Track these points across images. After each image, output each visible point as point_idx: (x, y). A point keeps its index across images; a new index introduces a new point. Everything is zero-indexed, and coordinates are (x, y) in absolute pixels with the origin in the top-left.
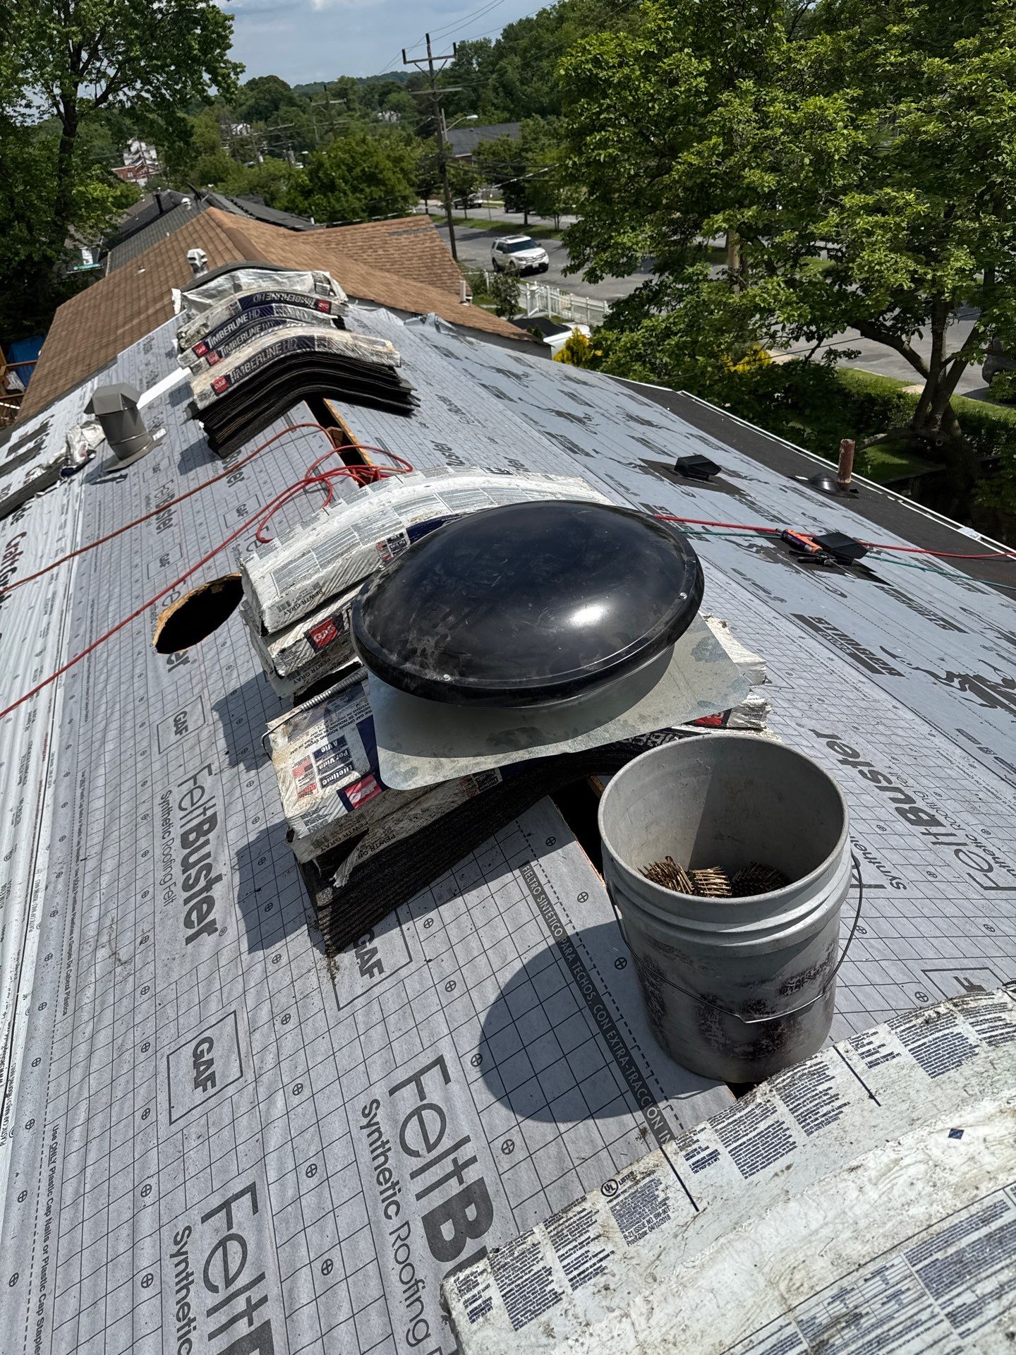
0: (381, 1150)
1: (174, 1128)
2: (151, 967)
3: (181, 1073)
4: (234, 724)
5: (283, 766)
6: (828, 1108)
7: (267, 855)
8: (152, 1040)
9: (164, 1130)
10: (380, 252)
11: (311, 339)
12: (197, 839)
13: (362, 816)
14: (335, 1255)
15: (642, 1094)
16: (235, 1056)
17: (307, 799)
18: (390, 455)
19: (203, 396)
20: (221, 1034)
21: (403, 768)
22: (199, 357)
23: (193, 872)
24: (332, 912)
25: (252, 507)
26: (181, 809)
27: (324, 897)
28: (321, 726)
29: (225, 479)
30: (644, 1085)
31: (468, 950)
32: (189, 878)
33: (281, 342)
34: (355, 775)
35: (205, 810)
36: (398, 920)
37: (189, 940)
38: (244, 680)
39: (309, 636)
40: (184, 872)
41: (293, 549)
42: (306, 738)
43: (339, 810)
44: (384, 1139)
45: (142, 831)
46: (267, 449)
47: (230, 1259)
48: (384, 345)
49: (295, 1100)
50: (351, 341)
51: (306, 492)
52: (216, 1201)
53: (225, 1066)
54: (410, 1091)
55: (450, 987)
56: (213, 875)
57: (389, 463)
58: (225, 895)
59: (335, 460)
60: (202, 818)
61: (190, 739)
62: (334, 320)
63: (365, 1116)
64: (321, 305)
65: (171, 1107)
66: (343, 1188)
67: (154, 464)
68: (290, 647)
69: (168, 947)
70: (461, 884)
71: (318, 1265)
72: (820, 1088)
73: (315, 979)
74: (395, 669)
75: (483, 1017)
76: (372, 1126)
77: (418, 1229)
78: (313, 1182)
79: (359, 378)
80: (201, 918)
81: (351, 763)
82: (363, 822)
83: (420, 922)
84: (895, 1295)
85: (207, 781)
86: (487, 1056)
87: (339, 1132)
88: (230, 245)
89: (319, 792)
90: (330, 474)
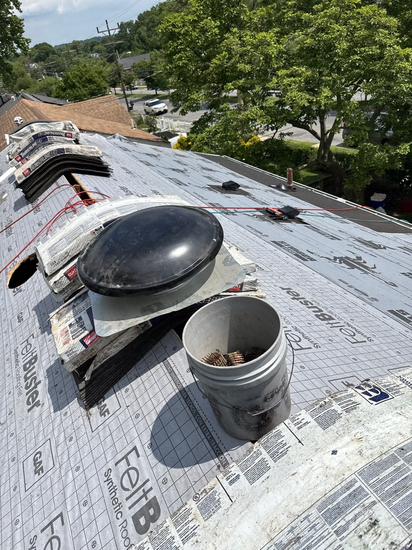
0: (113, 490)
1: (28, 493)
2: (14, 424)
3: (29, 469)
4: (42, 315)
5: (56, 332)
6: (283, 449)
7: (59, 370)
8: (16, 456)
9: (23, 494)
10: (96, 111)
11: (63, 149)
12: (30, 367)
13: (92, 349)
14: (97, 539)
15: (217, 451)
16: (51, 458)
17: (67, 345)
18: (101, 194)
19: (20, 178)
20: (44, 449)
21: (105, 327)
22: (18, 162)
23: (29, 381)
24: (86, 391)
25: (44, 222)
26: (23, 354)
27: (82, 385)
28: (71, 313)
29: (33, 212)
30: (218, 447)
31: (144, 400)
32: (27, 383)
33: (50, 152)
34: (87, 332)
35: (32, 353)
36: (114, 391)
37: (29, 410)
38: (45, 296)
39: (66, 274)
40: (25, 381)
41: (55, 238)
42: (65, 319)
43: (81, 348)
44: (114, 485)
45: (7, 366)
46: (49, 197)
47: (53, 547)
48: (94, 149)
49: (77, 474)
50: (80, 149)
51: (66, 213)
52: (46, 522)
53: (47, 463)
54: (124, 462)
55: (137, 416)
56: (37, 381)
57: (100, 197)
58: (42, 389)
59: (77, 198)
60: (31, 357)
61: (24, 324)
62: (74, 140)
63: (106, 476)
64: (68, 135)
65: (25, 484)
66: (98, 509)
67: (3, 209)
68: (58, 280)
69: (20, 415)
70: (139, 371)
71: (90, 544)
72: (279, 441)
73: (82, 420)
74: (95, 285)
75: (151, 427)
76: (109, 480)
77: (130, 522)
78: (86, 508)
79: (85, 163)
80: (33, 400)
81: (85, 327)
82: (94, 352)
83: (123, 390)
84: (313, 527)
85: (32, 341)
86: (154, 443)
87: (96, 485)
88: (32, 114)
89: (72, 342)
90: (75, 204)
